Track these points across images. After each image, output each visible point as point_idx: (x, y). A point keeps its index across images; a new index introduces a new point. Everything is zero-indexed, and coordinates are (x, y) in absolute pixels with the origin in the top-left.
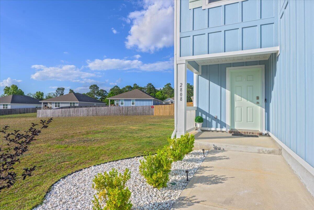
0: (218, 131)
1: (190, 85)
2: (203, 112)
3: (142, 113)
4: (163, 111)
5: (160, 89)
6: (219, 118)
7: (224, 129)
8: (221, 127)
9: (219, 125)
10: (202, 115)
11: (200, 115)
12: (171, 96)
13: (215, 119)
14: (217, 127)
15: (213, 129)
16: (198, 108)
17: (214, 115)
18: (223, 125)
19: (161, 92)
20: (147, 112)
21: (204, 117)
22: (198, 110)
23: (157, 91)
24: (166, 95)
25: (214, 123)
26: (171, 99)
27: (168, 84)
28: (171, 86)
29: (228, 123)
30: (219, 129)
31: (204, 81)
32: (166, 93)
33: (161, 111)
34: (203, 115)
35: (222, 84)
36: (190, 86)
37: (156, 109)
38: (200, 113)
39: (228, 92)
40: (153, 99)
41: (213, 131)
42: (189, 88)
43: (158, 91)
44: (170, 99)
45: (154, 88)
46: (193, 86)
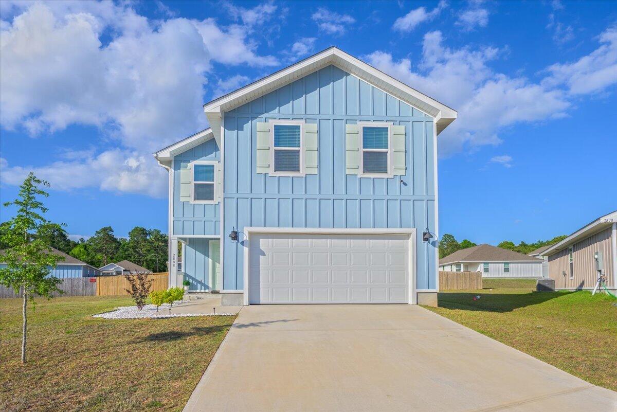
0: (202, 293)
1: (161, 233)
2: (190, 277)
3: (70, 292)
4: (116, 287)
5: (82, 240)
6: (203, 282)
7: (207, 291)
8: (205, 289)
9: (203, 287)
10: (188, 279)
11: (187, 279)
12: (112, 258)
13: (200, 282)
14: (201, 289)
15: (198, 291)
16: (185, 273)
17: (199, 280)
18: (206, 287)
19: (85, 247)
20: (81, 289)
21: (191, 281)
22: (186, 275)
23: (71, 244)
24: (99, 256)
25: (199, 286)
26: (118, 266)
27: (105, 230)
28: (113, 234)
29: (210, 285)
30: (203, 291)
31: (191, 251)
32: (100, 250)
33: (111, 287)
34: (190, 279)
35: (206, 254)
36: (161, 236)
37: (101, 285)
38: (187, 278)
39: (210, 261)
40: (83, 266)
41: (198, 293)
42: (159, 240)
43: (75, 245)
44: (112, 266)
45: (64, 236)
46: (168, 237)
